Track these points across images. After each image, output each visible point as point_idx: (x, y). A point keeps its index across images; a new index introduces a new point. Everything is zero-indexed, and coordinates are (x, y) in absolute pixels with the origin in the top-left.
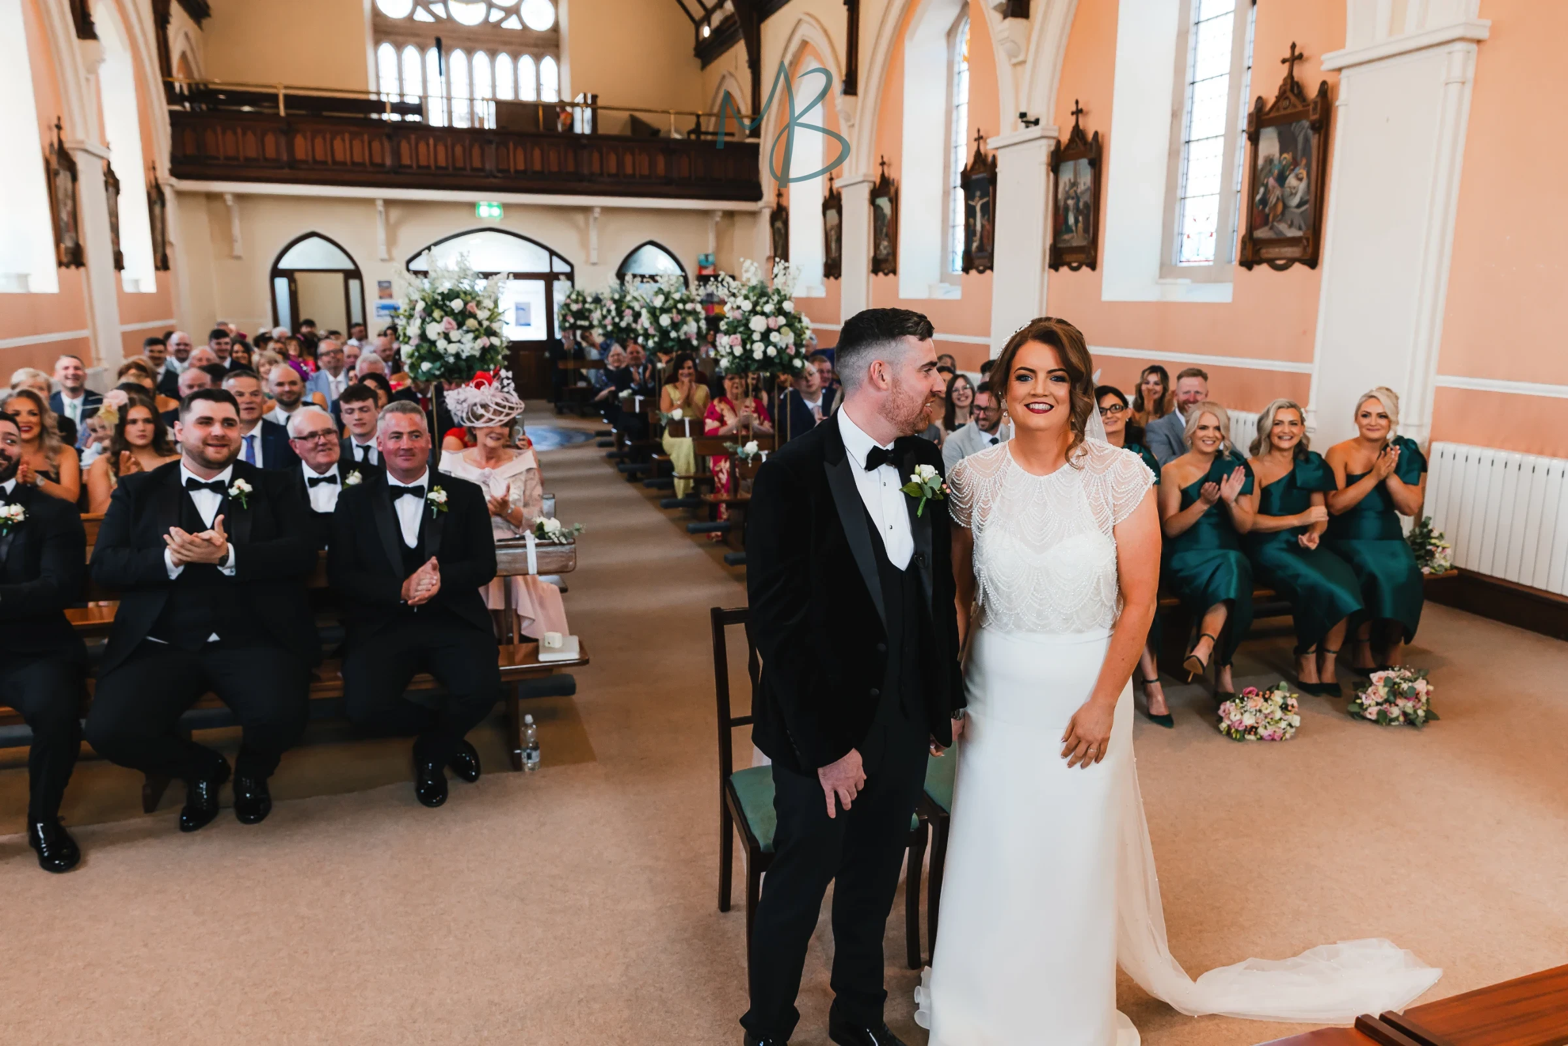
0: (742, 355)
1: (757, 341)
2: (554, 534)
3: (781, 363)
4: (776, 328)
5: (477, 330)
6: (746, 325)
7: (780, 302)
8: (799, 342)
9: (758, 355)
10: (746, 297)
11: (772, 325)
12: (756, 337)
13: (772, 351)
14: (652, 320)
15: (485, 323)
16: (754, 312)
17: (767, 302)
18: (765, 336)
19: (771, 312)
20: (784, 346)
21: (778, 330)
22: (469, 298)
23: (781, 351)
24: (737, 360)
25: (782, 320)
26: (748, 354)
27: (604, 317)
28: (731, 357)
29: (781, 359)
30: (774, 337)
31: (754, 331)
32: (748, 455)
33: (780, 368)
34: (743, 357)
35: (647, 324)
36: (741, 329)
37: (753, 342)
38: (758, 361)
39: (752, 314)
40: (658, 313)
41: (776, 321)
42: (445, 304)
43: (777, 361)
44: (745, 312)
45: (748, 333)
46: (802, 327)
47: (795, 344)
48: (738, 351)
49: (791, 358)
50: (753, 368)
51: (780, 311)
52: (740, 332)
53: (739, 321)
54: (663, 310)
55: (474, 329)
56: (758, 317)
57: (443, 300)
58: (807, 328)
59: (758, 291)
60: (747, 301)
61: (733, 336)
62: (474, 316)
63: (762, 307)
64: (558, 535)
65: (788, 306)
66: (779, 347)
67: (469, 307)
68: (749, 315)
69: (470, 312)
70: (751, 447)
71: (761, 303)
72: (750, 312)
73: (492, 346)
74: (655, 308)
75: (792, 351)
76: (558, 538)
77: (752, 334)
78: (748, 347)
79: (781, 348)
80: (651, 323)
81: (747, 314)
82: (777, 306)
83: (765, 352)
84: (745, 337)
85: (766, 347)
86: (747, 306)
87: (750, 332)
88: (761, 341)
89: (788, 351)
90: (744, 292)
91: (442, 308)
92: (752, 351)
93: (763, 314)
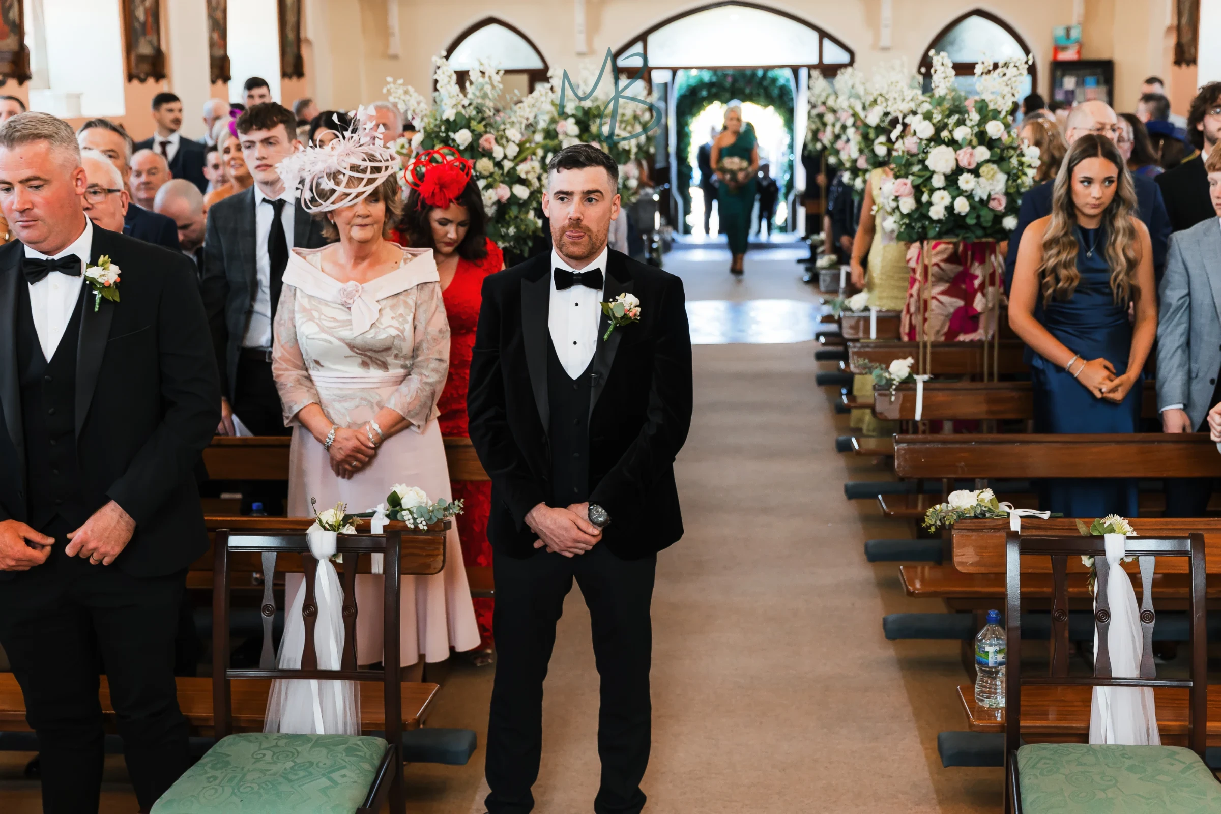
0: (913, 211)
1: (939, 189)
2: (411, 513)
3: (978, 224)
4: (973, 166)
5: (491, 175)
6: (922, 162)
7: (983, 121)
8: (1012, 191)
9: (937, 212)
10: (928, 116)
11: (964, 163)
12: (938, 181)
13: (962, 206)
14: (863, 145)
15: (507, 165)
16: (936, 140)
17: (961, 123)
18: (952, 180)
19: (964, 139)
20: (985, 198)
21: (976, 172)
22: (480, 128)
23: (979, 205)
24: (906, 221)
25: (983, 153)
26: (922, 209)
27: (837, 137)
28: (896, 216)
29: (978, 217)
30: (966, 182)
31: (933, 172)
32: (890, 382)
33: (979, 232)
34: (916, 216)
35: (855, 154)
36: (916, 168)
37: (932, 191)
38: (939, 221)
39: (932, 144)
40: (872, 135)
41: (971, 155)
42: (448, 136)
43: (971, 221)
44: (921, 140)
45: (927, 174)
46: (1021, 164)
47: (1007, 194)
48: (908, 205)
49: (998, 218)
50: (931, 233)
51: (982, 138)
52: (913, 174)
53: (912, 155)
54: (880, 130)
55: (486, 173)
56: (943, 147)
57: (447, 131)
58: (1030, 166)
59: (947, 105)
60: (927, 122)
61: (900, 180)
62: (488, 154)
63: (951, 132)
64: (415, 516)
65: (994, 129)
66: (977, 199)
67: (482, 141)
68: (927, 145)
69: (484, 149)
70: (900, 368)
71: (950, 127)
72: (930, 140)
73: (513, 198)
74: (867, 126)
75: (1000, 205)
76: (415, 519)
77: (931, 177)
78: (925, 198)
79: (981, 200)
80: (861, 151)
81: (924, 142)
82: (976, 129)
83: (950, 209)
84: (919, 181)
85: (954, 198)
86: (925, 130)
87: (928, 174)
88: (944, 189)
89: (992, 204)
90: (926, 107)
91: (446, 141)
92: (930, 204)
93: (953, 143)
